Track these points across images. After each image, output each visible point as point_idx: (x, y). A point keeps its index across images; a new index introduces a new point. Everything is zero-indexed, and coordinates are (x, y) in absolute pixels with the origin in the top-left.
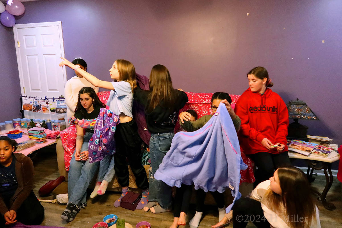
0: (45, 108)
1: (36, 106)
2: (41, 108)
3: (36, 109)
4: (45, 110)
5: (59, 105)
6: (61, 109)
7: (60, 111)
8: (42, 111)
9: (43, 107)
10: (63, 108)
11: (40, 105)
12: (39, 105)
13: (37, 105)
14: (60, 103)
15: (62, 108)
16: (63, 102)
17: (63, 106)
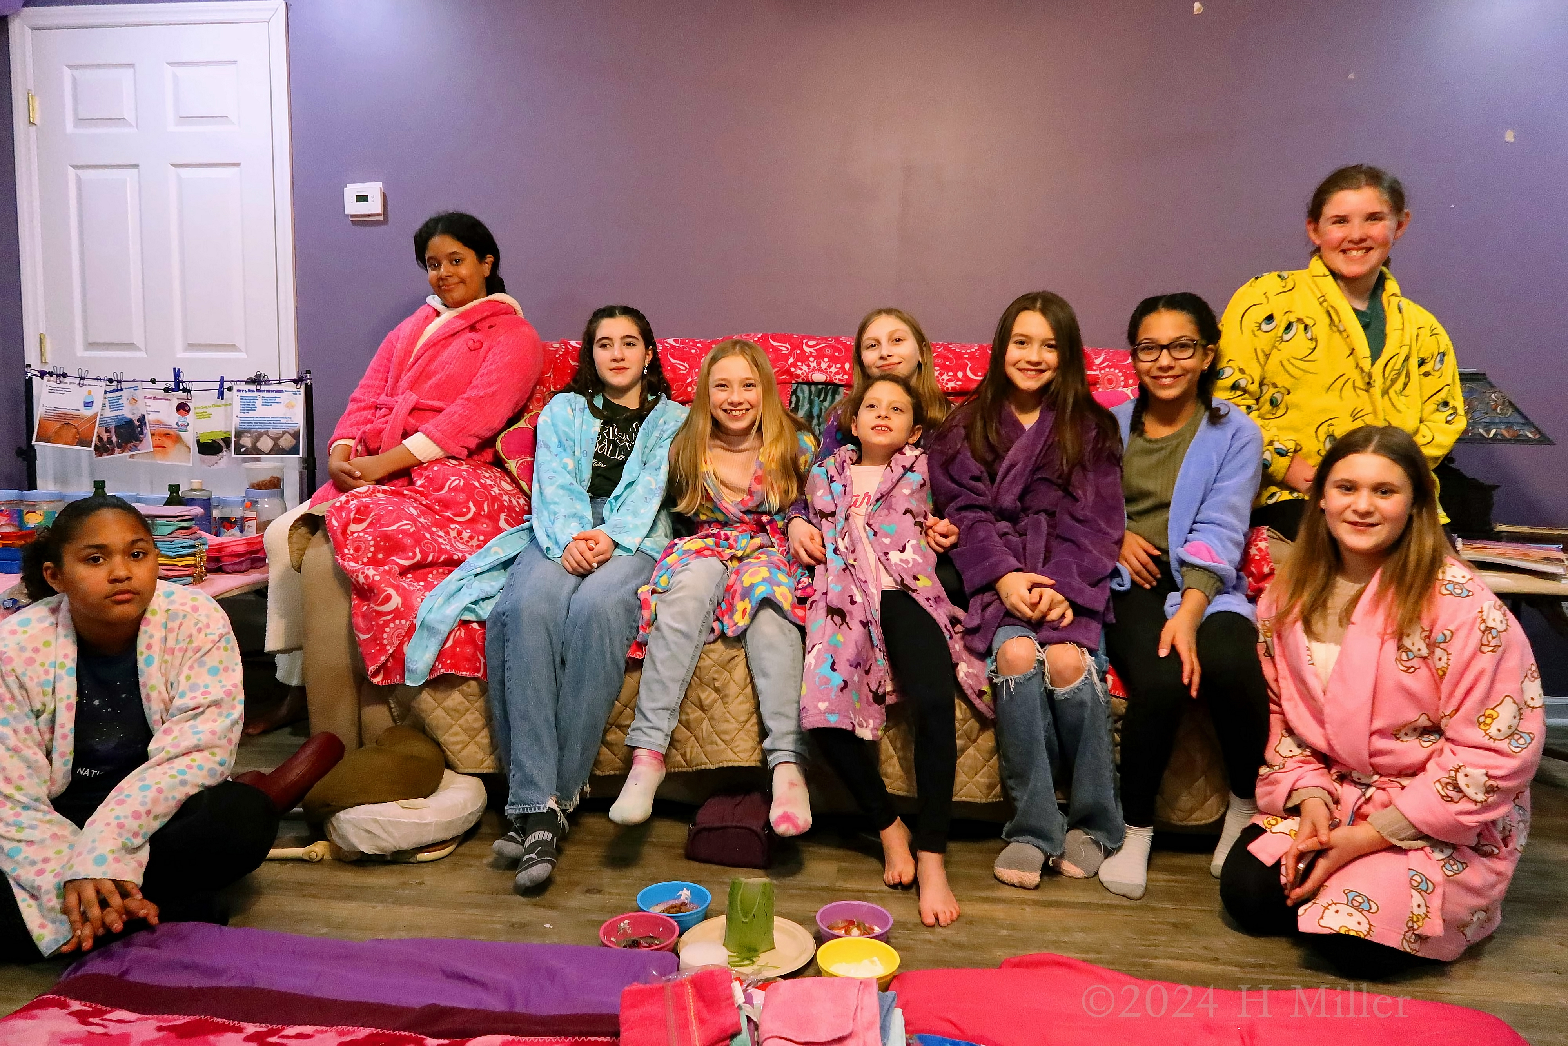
0: (167, 435)
1: (112, 427)
3: (114, 439)
4: (167, 443)
6: (260, 435)
7: (254, 444)
8: (151, 449)
9: (156, 430)
11: (142, 420)
12: (135, 418)
14: (259, 403)
16: (278, 400)
17: (278, 419)
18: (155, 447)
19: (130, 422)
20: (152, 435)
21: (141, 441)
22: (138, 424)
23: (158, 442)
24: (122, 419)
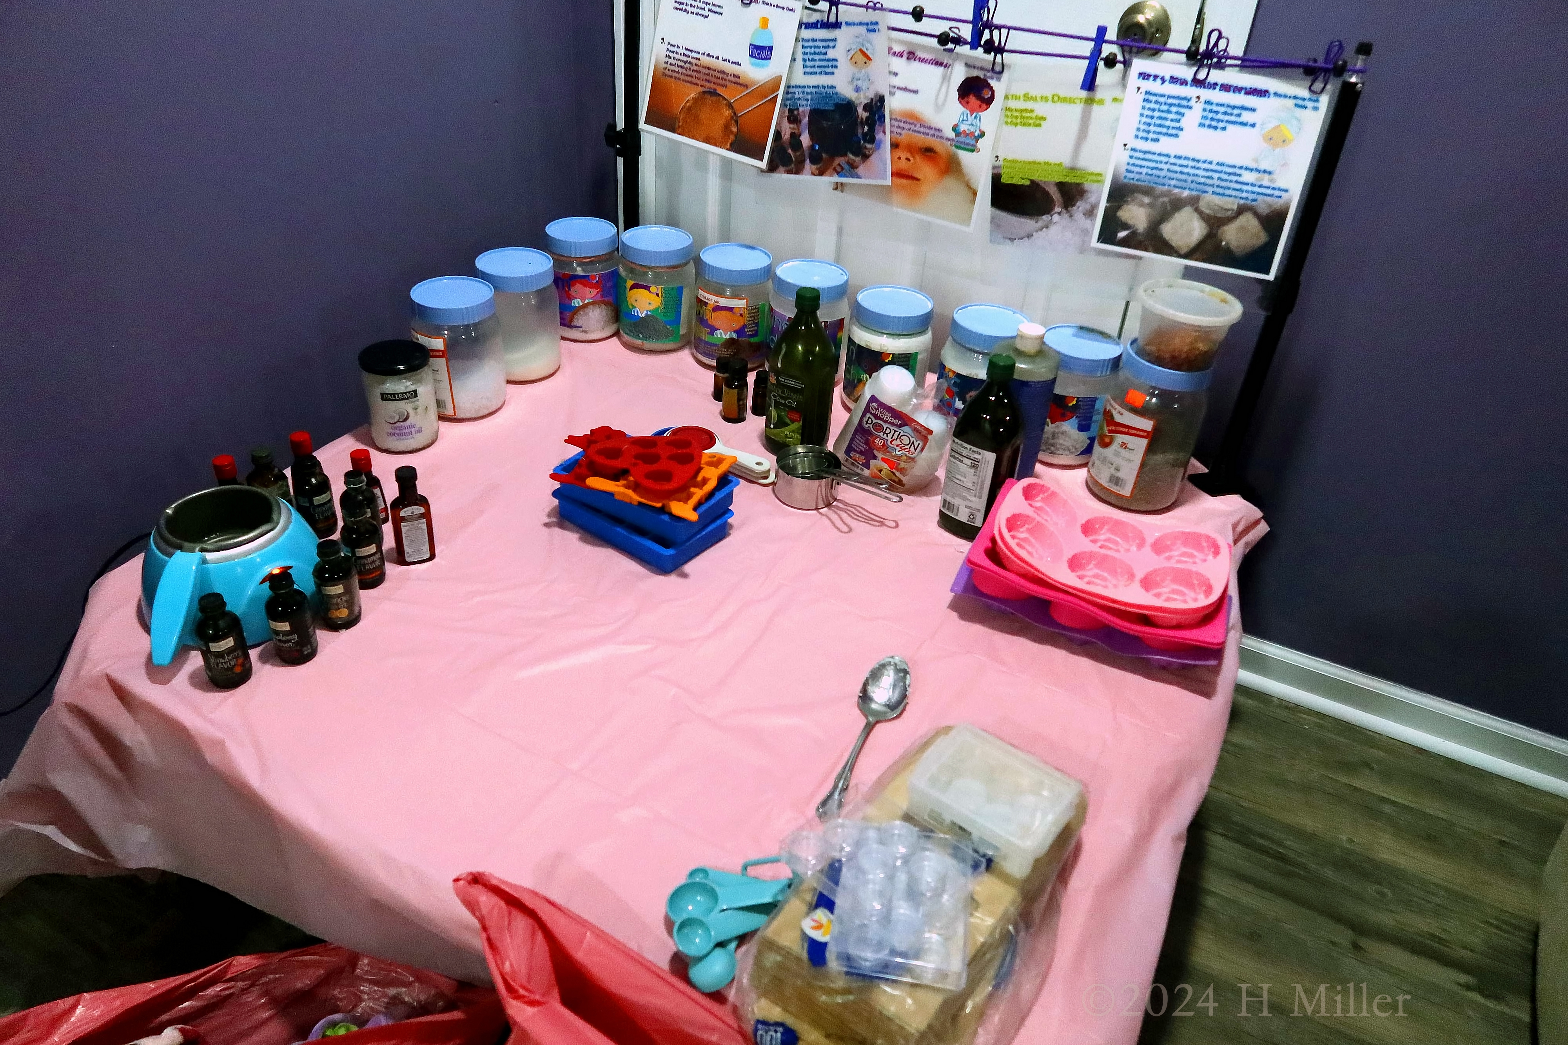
0: (928, 152)
1: (804, 109)
2: (885, 139)
3: (805, 140)
4: (925, 170)
5: (1166, 145)
6: (1177, 205)
7: (1155, 226)
8: (888, 181)
9: (905, 137)
10: (1211, 201)
11: (876, 106)
12: (861, 99)
13: (826, 94)
14: (1192, 118)
15: (1193, 202)
16: (1246, 116)
17: (1235, 170)
18: (897, 174)
19: (847, 107)
20: (895, 146)
21: (866, 157)
22: (863, 114)
23: (903, 165)
24: (828, 96)
